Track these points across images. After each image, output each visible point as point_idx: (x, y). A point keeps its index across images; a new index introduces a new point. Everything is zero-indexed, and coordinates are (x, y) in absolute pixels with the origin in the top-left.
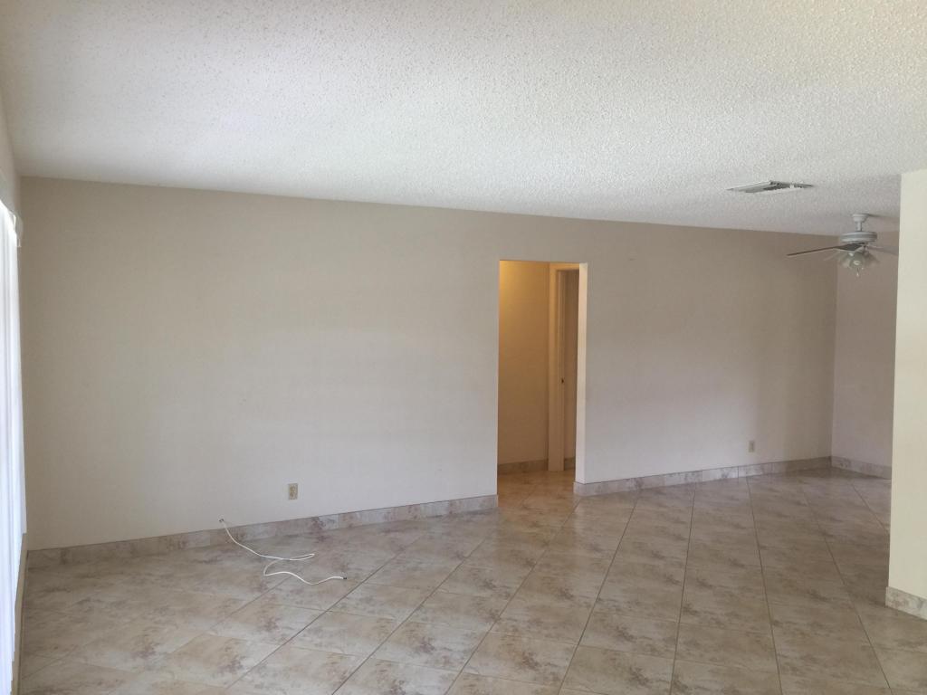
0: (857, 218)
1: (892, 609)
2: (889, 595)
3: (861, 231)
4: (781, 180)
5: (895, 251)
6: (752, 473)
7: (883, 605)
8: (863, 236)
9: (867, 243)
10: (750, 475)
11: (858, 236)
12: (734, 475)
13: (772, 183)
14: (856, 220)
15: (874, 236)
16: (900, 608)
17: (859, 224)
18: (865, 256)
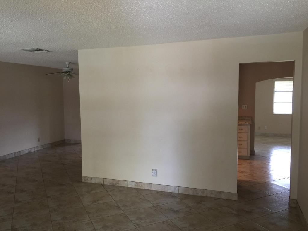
0: (67, 63)
1: (83, 182)
2: (83, 179)
3: (68, 68)
4: (40, 48)
5: (78, 74)
6: (39, 149)
7: (81, 182)
8: (69, 69)
9: (70, 71)
10: (38, 150)
11: (68, 69)
12: (33, 151)
13: (37, 49)
14: (67, 64)
15: (72, 69)
16: (86, 182)
17: (68, 65)
18: (70, 75)
